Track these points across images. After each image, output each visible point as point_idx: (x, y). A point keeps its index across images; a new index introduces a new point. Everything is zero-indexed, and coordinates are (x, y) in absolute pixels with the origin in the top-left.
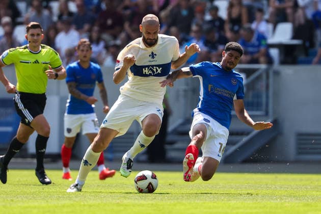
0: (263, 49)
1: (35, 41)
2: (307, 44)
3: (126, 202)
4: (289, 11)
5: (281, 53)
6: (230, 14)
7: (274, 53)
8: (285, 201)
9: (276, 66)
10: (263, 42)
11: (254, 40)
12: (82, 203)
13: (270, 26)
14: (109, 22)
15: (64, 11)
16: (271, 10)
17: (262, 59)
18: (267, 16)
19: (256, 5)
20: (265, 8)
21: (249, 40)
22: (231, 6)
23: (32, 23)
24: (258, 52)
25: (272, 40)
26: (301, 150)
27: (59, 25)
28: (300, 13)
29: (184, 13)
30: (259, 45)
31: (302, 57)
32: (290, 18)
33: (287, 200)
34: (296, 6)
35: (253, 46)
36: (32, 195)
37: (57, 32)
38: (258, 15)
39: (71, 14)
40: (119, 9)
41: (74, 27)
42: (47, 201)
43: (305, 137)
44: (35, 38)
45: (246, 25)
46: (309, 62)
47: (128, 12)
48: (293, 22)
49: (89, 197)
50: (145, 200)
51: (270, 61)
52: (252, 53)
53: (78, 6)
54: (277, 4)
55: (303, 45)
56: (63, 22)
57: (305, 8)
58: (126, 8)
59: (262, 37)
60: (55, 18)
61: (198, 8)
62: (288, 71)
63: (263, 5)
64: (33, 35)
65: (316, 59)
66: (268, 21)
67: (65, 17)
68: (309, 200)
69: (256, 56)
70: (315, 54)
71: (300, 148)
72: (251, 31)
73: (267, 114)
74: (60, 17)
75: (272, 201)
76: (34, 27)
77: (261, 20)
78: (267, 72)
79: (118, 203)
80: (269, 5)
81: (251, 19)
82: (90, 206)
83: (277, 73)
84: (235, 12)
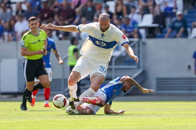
0: (136, 30)
1: (34, 28)
2: (162, 26)
3: (58, 119)
4: (151, 7)
5: (146, 32)
6: (116, 10)
7: (142, 32)
8: (151, 118)
9: (144, 39)
10: (136, 26)
11: (130, 24)
12: (32, 121)
13: (140, 16)
14: (46, 15)
15: (19, 9)
16: (140, 7)
17: (135, 35)
18: (138, 11)
19: (132, 4)
20: (136, 6)
21: (128, 24)
22: (117, 5)
23: (31, 18)
24: (133, 31)
25: (141, 24)
26: (159, 88)
27: (17, 18)
28: (157, 8)
29: (90, 9)
30: (134, 27)
31: (158, 34)
32: (151, 11)
33: (152, 117)
34: (154, 4)
35: (130, 28)
36: (3, 117)
37: (15, 21)
38: (132, 10)
39: (23, 11)
40: (52, 8)
41: (25, 18)
42: (12, 120)
43: (161, 80)
44: (34, 26)
45: (126, 16)
46: (163, 37)
47: (57, 10)
48: (153, 14)
49: (36, 117)
50: (69, 118)
51: (140, 37)
52: (129, 32)
53: (28, 6)
54: (143, 3)
55: (159, 27)
56: (19, 16)
57: (159, 6)
58: (56, 7)
59: (135, 23)
60: (14, 14)
61: (97, 7)
62: (151, 42)
63: (135, 4)
64: (32, 24)
65: (167, 35)
66: (138, 13)
67: (20, 13)
68: (165, 117)
69: (132, 34)
70: (166, 32)
71: (159, 87)
72: (129, 20)
73: (139, 67)
74: (17, 13)
75: (143, 118)
76: (32, 20)
77: (134, 13)
78: (138, 42)
79: (53, 120)
80: (138, 4)
81: (129, 12)
82: (37, 122)
83: (144, 44)
84: (119, 9)
